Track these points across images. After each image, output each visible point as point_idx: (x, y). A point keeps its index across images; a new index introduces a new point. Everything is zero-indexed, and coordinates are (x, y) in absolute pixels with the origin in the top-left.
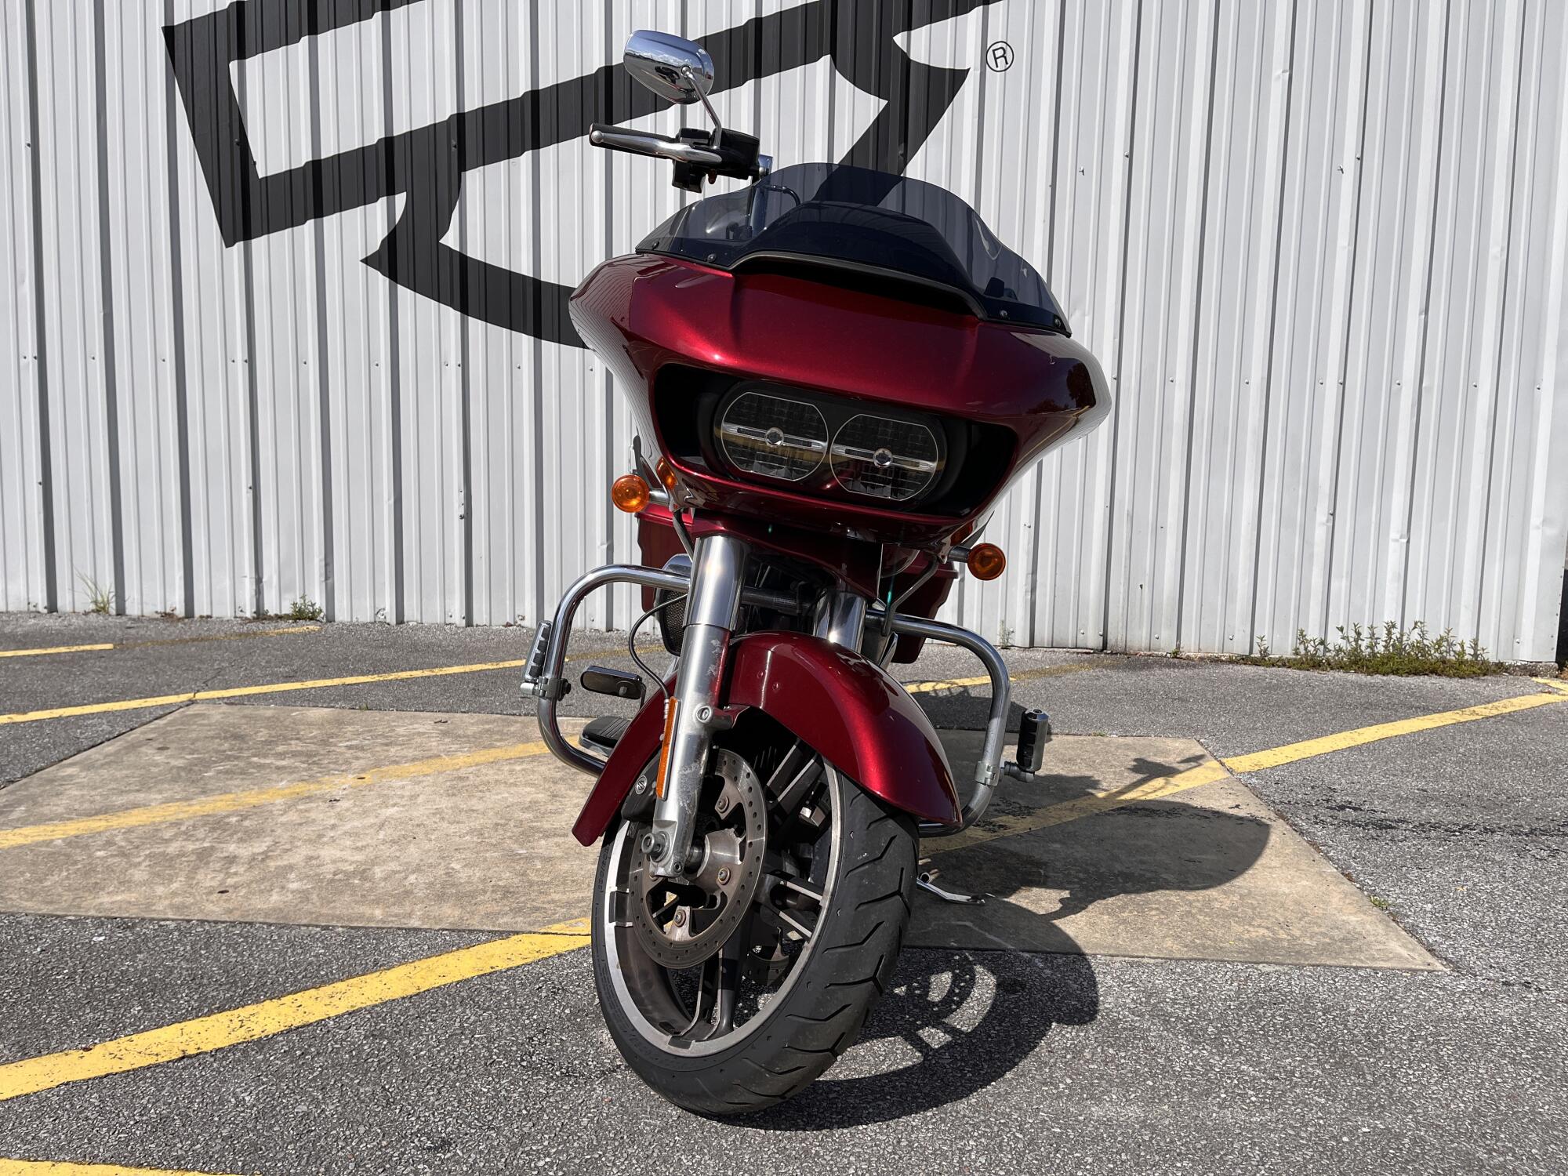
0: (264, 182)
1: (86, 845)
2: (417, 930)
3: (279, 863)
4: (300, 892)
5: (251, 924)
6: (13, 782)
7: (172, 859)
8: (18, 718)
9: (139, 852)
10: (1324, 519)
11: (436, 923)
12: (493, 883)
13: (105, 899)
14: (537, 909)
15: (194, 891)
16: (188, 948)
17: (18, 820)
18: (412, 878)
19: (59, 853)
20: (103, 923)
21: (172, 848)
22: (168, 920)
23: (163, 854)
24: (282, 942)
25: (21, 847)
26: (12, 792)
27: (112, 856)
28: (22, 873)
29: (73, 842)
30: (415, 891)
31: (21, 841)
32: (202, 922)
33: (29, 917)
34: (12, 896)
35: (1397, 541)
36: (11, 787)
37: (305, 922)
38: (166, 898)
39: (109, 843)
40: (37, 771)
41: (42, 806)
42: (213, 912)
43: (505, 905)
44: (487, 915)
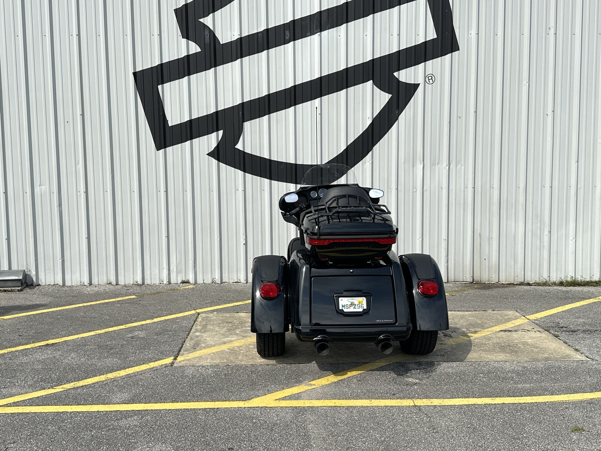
0: (171, 128)
1: (235, 350)
8: (154, 321)
10: (547, 234)
17: (205, 346)
29: (230, 350)
31: (216, 351)
33: (248, 365)
35: (572, 240)
36: (188, 339)
40: (188, 334)
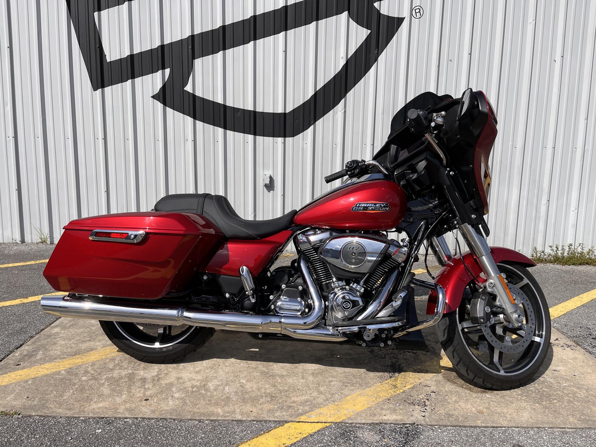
0: (109, 64)
1: (76, 373)
2: (241, 421)
3: (166, 382)
4: (181, 399)
5: (165, 419)
6: (32, 337)
7: (117, 381)
8: (25, 301)
9: (101, 378)
10: (545, 203)
11: (248, 417)
12: (263, 391)
13: (94, 406)
14: (290, 407)
15: (133, 400)
16: (142, 436)
17: (41, 359)
18: (227, 388)
19: (65, 379)
20: (98, 422)
21: (116, 374)
22: (127, 418)
23: (112, 377)
24: (183, 430)
25: (46, 375)
26: (33, 343)
27: (90, 380)
28: (52, 391)
29: (69, 371)
30: (231, 397)
31: (46, 372)
32: (143, 419)
33: (63, 419)
34: (51, 406)
35: (574, 211)
36: (32, 340)
37: (189, 417)
38: (122, 405)
39: (86, 372)
40: (42, 330)
41: (49, 351)
42: (146, 412)
43: (274, 405)
44: (269, 411)
